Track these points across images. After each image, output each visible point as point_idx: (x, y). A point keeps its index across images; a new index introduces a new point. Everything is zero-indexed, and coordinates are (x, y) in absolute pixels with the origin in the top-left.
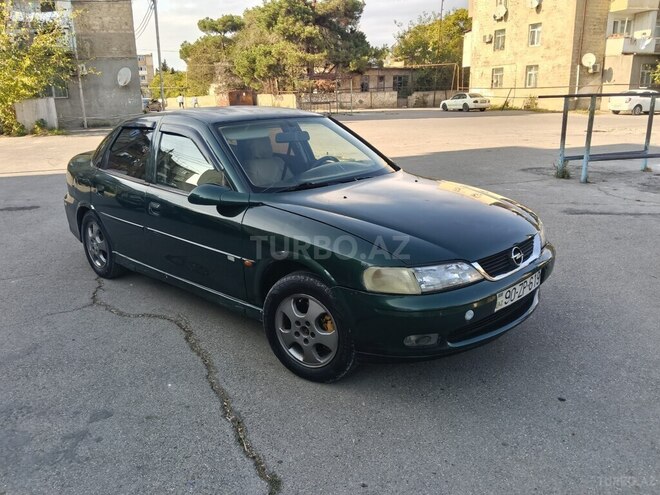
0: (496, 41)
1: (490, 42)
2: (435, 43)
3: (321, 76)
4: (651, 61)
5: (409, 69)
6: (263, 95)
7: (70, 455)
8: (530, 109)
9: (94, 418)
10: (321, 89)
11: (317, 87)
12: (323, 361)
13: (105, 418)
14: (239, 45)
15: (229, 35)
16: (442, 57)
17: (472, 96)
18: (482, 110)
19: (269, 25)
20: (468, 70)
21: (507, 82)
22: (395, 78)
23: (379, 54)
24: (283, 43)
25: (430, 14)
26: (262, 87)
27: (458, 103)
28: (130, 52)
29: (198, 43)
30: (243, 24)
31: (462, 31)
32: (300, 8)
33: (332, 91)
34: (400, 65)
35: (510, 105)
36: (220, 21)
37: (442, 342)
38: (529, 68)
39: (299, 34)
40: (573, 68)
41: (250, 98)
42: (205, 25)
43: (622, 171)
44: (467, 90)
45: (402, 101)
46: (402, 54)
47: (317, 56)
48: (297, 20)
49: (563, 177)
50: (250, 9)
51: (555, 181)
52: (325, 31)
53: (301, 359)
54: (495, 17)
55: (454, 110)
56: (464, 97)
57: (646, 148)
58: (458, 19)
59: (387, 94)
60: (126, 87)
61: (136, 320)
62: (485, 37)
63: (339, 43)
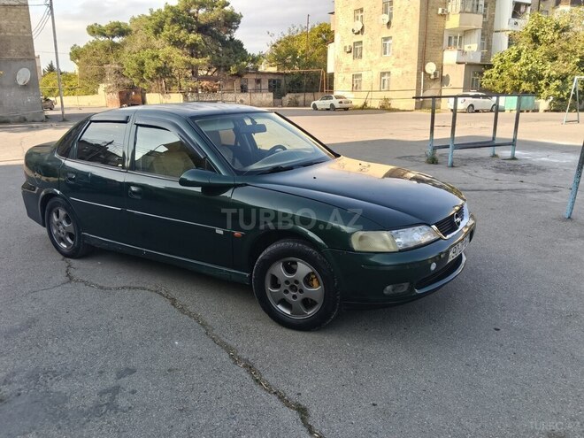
0: (355, 51)
1: (350, 52)
2: (303, 52)
3: (206, 78)
4: (479, 69)
5: (282, 74)
6: (151, 94)
7: (113, 407)
8: (385, 108)
9: (120, 375)
10: (206, 90)
11: (202, 88)
12: (310, 313)
13: (131, 374)
14: (127, 49)
15: (117, 40)
16: (309, 64)
17: (337, 97)
18: (346, 109)
19: (156, 32)
20: (332, 75)
21: (365, 86)
22: (270, 81)
23: (255, 60)
24: (168, 49)
25: (298, 26)
26: (150, 87)
27: (326, 104)
28: (28, 53)
29: (87, 46)
30: (130, 31)
31: (326, 42)
32: (184, 18)
33: (214, 91)
34: (274, 70)
35: (368, 105)
36: (107, 27)
37: (411, 289)
38: (383, 74)
39: (184, 40)
40: (419, 74)
41: (139, 97)
42: (93, 30)
43: (476, 157)
44: (332, 93)
45: (277, 101)
46: (275, 61)
47: (200, 61)
48: (182, 28)
49: (433, 163)
50: (136, 17)
51: (427, 165)
52: (208, 39)
53: (289, 313)
54: (353, 31)
55: (322, 110)
56: (330, 98)
57: (494, 138)
58: (321, 31)
59: (264, 95)
60: (25, 86)
61: (118, 292)
62: (345, 47)
63: (220, 49)
